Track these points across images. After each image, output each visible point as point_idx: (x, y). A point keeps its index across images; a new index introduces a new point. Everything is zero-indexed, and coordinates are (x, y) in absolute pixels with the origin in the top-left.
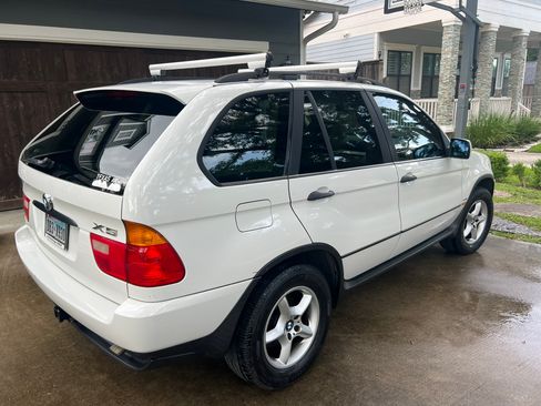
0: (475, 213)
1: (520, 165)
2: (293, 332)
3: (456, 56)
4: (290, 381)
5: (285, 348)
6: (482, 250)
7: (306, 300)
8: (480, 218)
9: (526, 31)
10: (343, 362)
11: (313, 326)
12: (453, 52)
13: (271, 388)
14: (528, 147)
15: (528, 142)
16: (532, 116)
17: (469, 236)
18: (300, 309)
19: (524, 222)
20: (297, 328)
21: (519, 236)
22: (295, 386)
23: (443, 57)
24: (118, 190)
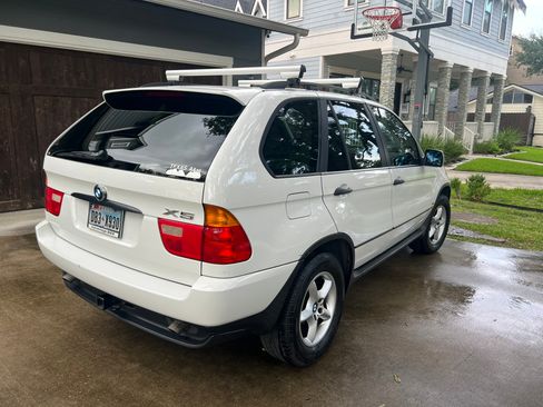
0: (437, 217)
1: (456, 180)
2: (317, 313)
3: (393, 82)
4: (316, 358)
5: (312, 328)
6: (441, 250)
7: (328, 285)
8: (441, 222)
9: (451, 64)
10: (354, 342)
11: (331, 309)
12: (391, 79)
13: (302, 364)
14: (455, 166)
15: (454, 162)
16: (456, 138)
17: (433, 238)
18: (323, 292)
19: (468, 227)
20: (320, 311)
21: (468, 239)
22: (319, 363)
23: (382, 82)
24: (199, 177)
